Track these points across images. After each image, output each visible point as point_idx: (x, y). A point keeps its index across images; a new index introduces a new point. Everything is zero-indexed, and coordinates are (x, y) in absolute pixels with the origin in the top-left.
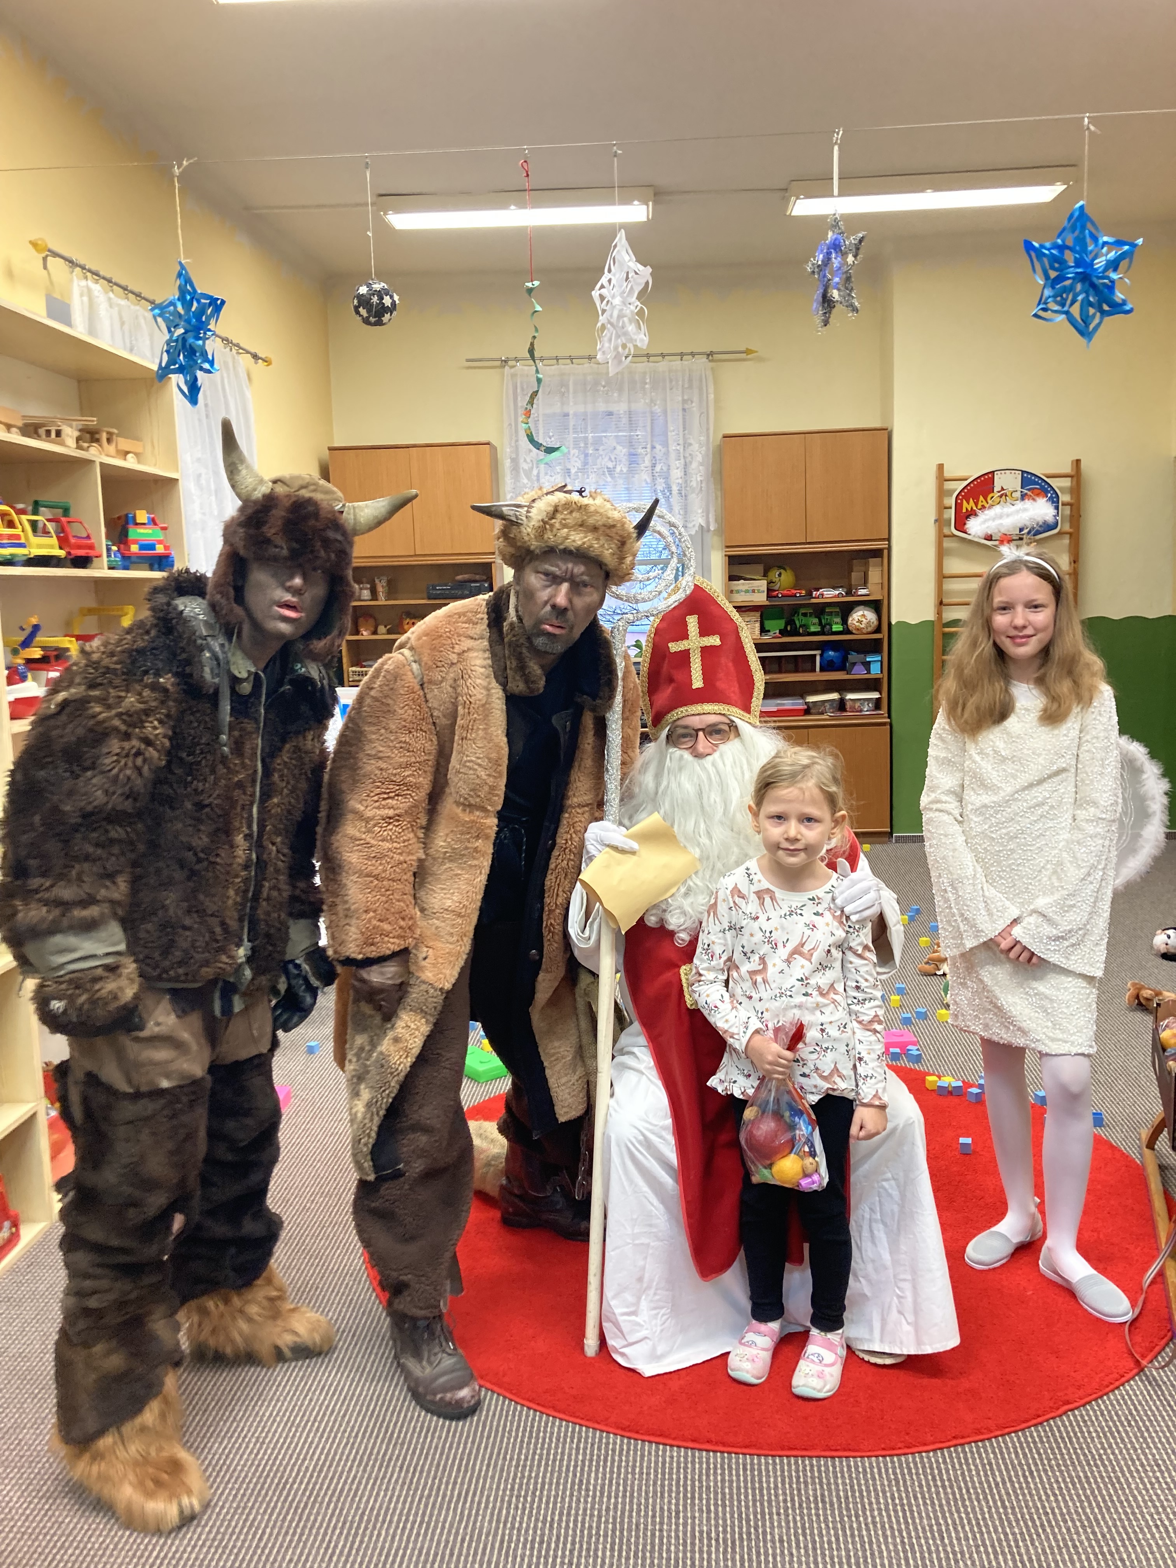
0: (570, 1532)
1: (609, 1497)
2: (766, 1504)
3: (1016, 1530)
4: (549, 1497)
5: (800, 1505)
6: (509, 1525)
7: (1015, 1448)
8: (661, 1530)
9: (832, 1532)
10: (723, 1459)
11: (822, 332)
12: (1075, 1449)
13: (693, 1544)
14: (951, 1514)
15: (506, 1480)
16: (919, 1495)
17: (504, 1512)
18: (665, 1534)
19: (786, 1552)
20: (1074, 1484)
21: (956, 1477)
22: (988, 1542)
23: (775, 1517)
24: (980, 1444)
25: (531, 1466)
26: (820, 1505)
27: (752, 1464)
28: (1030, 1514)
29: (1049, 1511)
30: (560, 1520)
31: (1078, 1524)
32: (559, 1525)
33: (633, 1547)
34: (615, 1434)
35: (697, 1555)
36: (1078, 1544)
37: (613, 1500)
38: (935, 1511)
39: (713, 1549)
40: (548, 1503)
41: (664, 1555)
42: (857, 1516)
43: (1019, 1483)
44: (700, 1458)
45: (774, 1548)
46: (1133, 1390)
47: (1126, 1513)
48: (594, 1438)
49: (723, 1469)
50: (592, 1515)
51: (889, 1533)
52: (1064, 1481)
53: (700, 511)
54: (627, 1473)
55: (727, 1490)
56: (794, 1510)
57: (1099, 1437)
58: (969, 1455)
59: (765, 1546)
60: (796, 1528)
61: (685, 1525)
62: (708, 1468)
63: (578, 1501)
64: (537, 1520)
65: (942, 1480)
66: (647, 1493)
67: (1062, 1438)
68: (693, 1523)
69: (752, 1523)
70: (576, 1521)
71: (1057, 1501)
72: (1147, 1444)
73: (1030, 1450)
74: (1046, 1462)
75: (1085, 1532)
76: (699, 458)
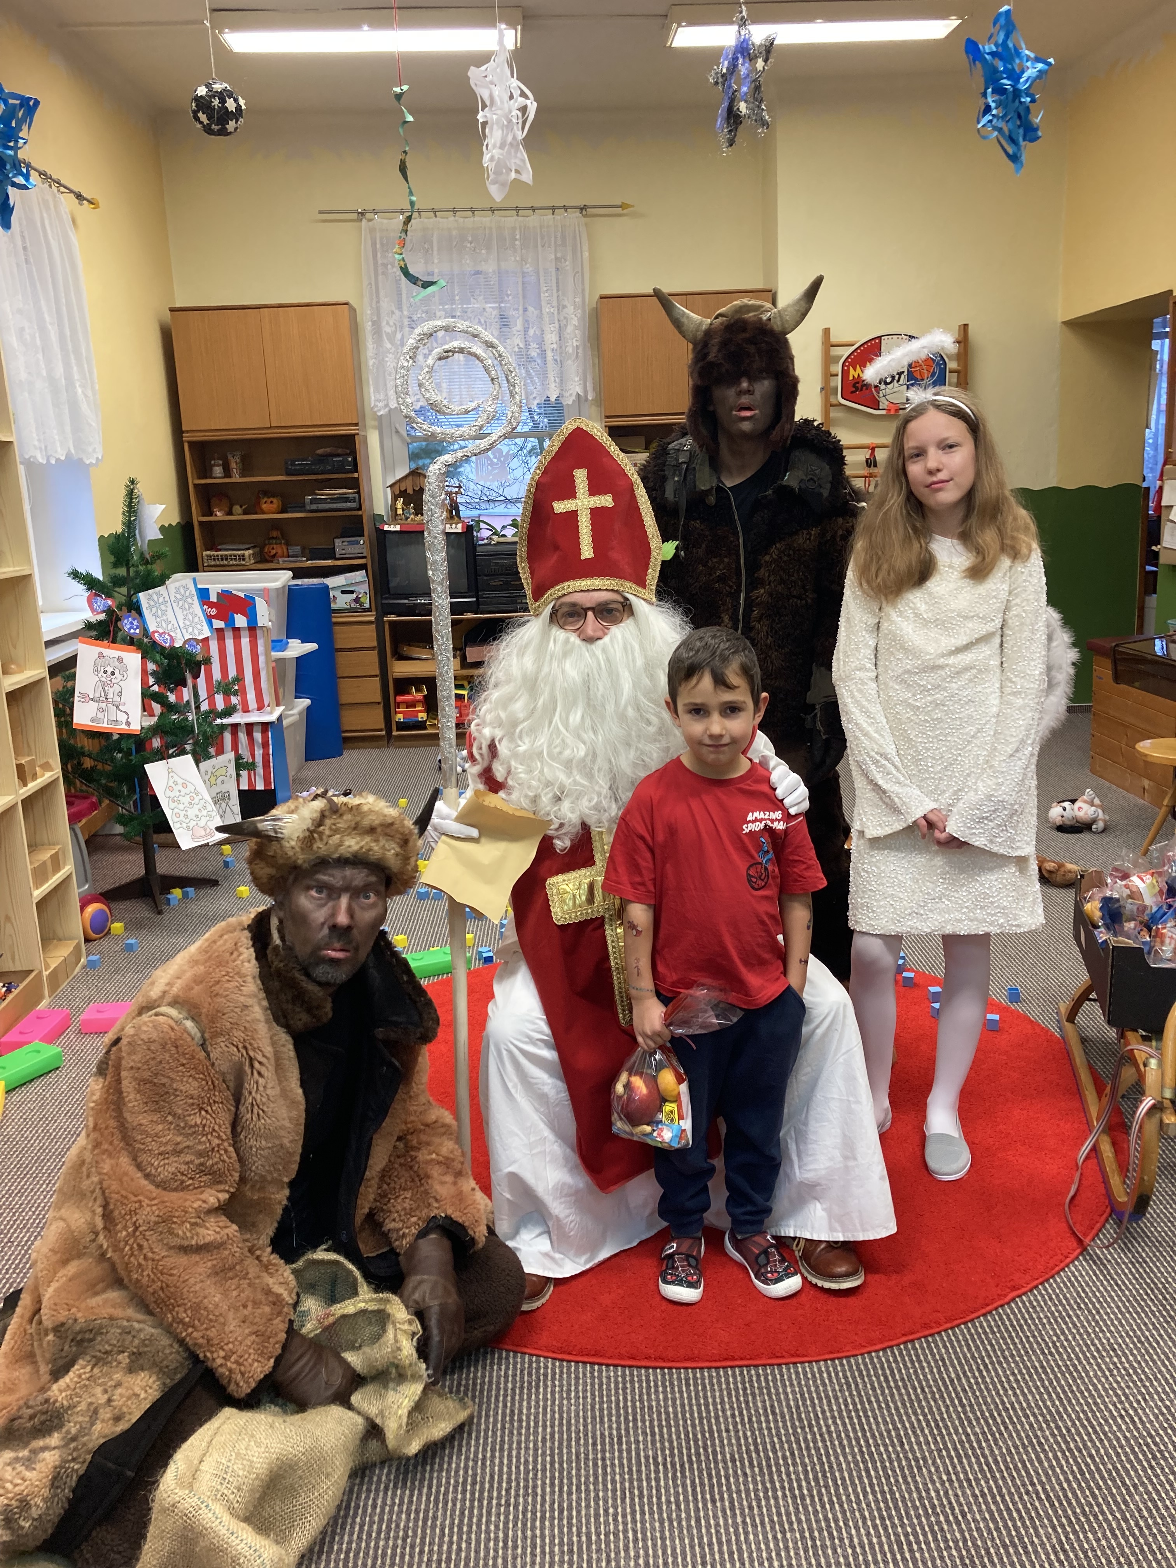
0: (505, 1469)
1: (544, 1427)
2: (713, 1421)
3: (978, 1430)
5: (750, 1420)
7: (966, 1341)
8: (603, 1459)
9: (786, 1446)
10: (663, 1375)
11: (725, 152)
12: (1027, 1337)
13: (639, 1471)
14: (909, 1417)
16: (873, 1399)
18: (608, 1463)
19: (739, 1472)
20: (1031, 1376)
21: (909, 1376)
22: (949, 1445)
23: (724, 1434)
24: (930, 1339)
26: (771, 1417)
27: (695, 1378)
28: (990, 1411)
29: (1008, 1406)
30: (493, 1457)
31: (1040, 1418)
33: (574, 1480)
34: (546, 1357)
35: (645, 1484)
36: (1043, 1441)
37: (548, 1430)
38: (891, 1415)
39: (661, 1475)
41: (609, 1486)
42: (811, 1426)
43: (975, 1377)
44: (639, 1376)
45: (726, 1469)
46: (1078, 1271)
47: (1088, 1404)
48: (523, 1363)
49: (664, 1387)
50: (527, 1448)
51: (845, 1442)
52: (1020, 1372)
53: (577, 379)
54: (561, 1398)
55: (671, 1409)
56: (743, 1425)
57: (1050, 1323)
58: (920, 1352)
59: (717, 1467)
60: (747, 1445)
61: (629, 1451)
62: (649, 1387)
63: (511, 1433)
65: (895, 1381)
66: (585, 1419)
67: (1012, 1325)
68: (638, 1448)
69: (700, 1443)
70: (510, 1456)
71: (1015, 1394)
72: (1100, 1328)
73: (982, 1342)
74: (999, 1353)
75: (1048, 1425)
76: (575, 321)
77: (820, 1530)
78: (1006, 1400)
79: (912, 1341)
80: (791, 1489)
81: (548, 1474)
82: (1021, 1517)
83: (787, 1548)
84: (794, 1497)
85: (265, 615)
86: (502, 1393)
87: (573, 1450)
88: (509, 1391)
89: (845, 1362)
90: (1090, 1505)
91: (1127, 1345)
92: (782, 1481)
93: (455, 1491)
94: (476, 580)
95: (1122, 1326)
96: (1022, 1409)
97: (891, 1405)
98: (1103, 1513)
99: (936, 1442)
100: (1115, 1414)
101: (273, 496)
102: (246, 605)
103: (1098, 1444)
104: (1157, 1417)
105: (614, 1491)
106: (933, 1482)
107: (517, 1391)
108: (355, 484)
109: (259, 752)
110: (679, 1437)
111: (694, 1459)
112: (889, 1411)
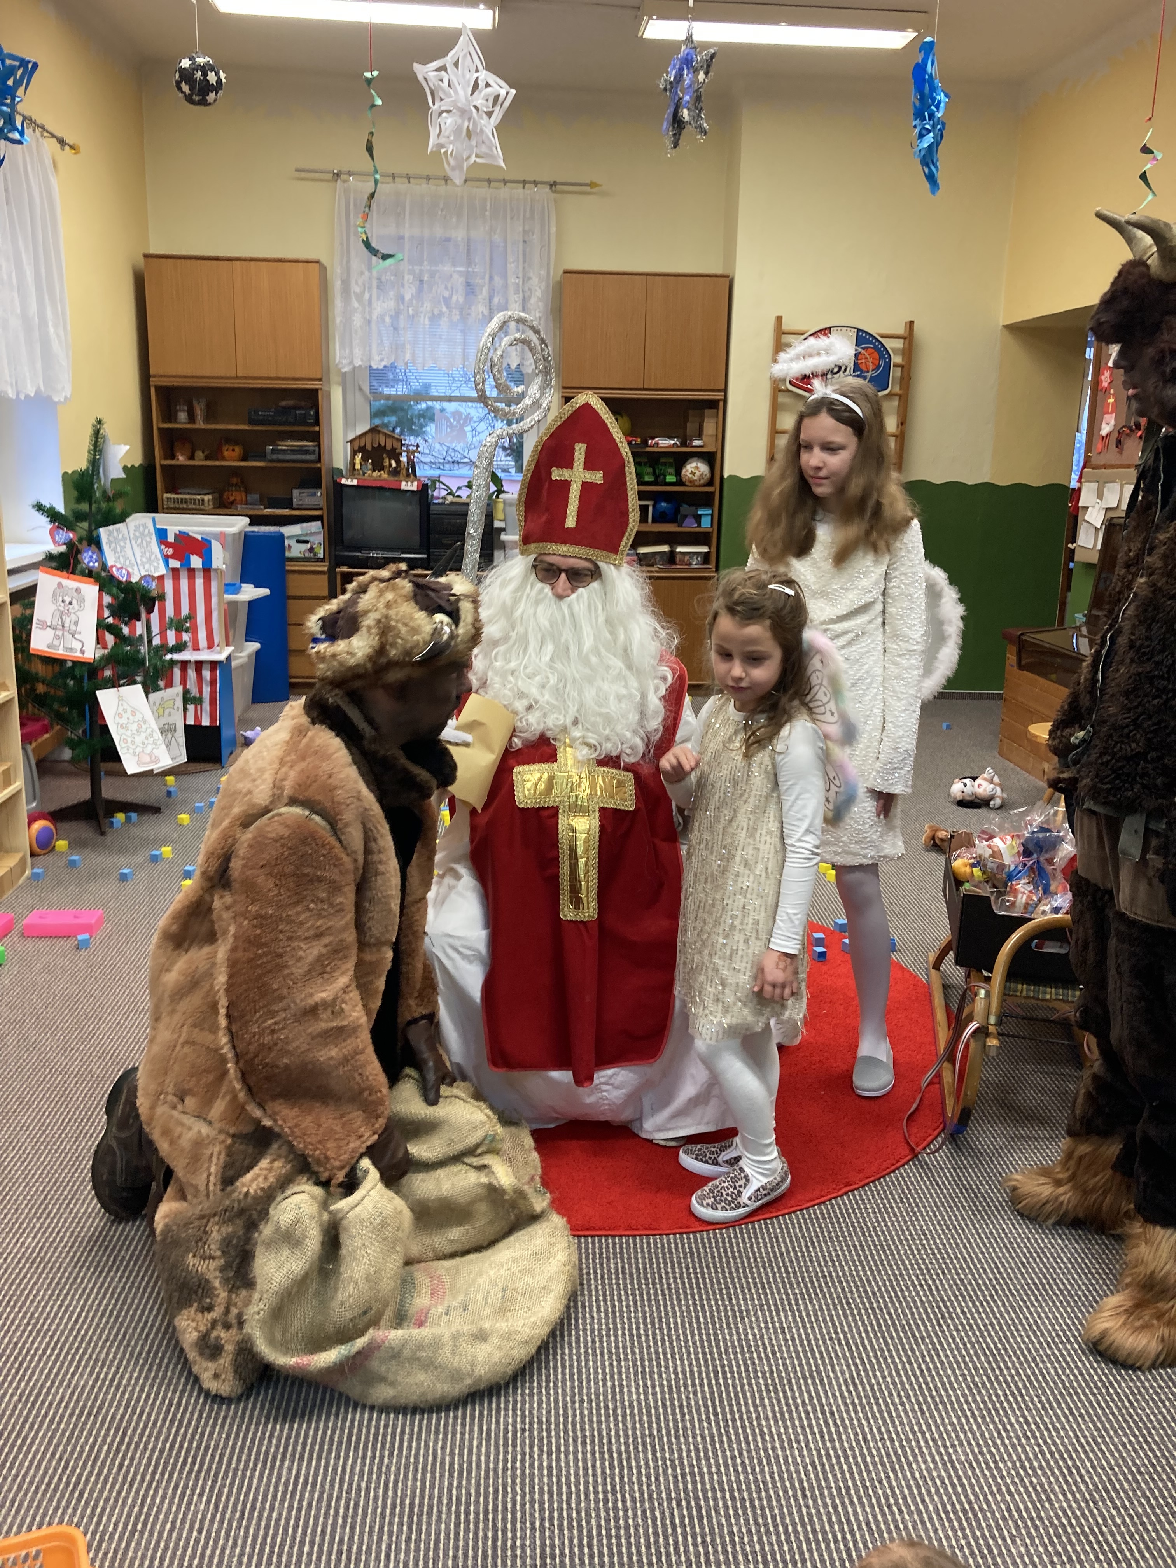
3: (797, 1292)
7: (799, 1224)
9: (631, 1298)
11: (670, 153)
12: (853, 1223)
14: (740, 1279)
16: (711, 1265)
20: (850, 1252)
21: (745, 1249)
22: (771, 1302)
26: (621, 1276)
28: (810, 1278)
29: (827, 1274)
31: (852, 1285)
36: (851, 1301)
38: (725, 1278)
42: (654, 1284)
43: (802, 1252)
46: (907, 1173)
47: (895, 1275)
51: (682, 1297)
52: (842, 1249)
56: (596, 1280)
65: (733, 1252)
67: (842, 1214)
71: (834, 1266)
72: (916, 1217)
73: (813, 1225)
74: (826, 1234)
75: (858, 1291)
76: (539, 293)
77: (650, 1360)
78: (825, 1270)
80: (630, 1329)
82: (822, 1357)
83: (620, 1373)
84: (632, 1335)
85: (220, 558)
90: (882, 1350)
91: (937, 1232)
92: (623, 1323)
94: (428, 538)
96: (838, 1276)
98: (892, 1357)
99: (760, 1298)
101: (236, 443)
102: (202, 547)
104: (951, 1287)
106: (752, 1328)
108: (316, 437)
109: (206, 690)
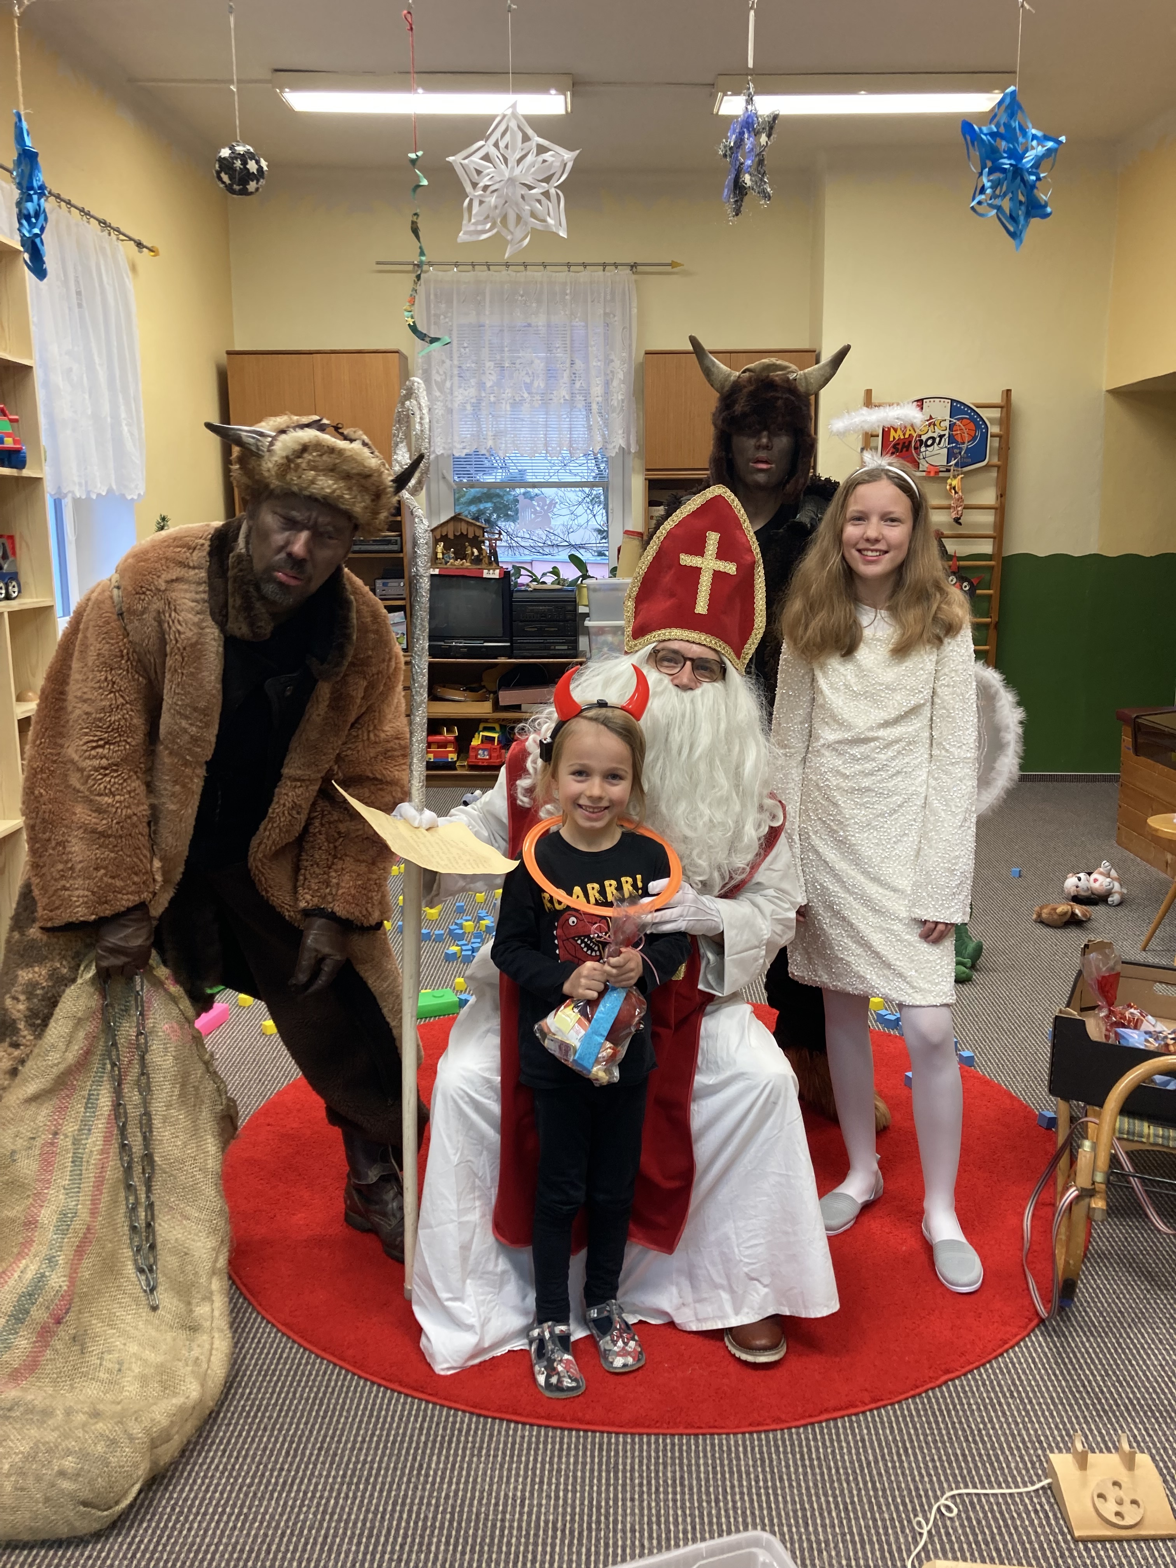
0: (403, 1524)
1: (450, 1483)
2: (620, 1488)
3: (886, 1516)
4: (383, 1484)
5: (657, 1490)
6: (336, 1517)
7: (890, 1423)
8: (503, 1520)
9: (689, 1520)
10: (578, 1438)
11: (732, 220)
12: (953, 1423)
13: (536, 1535)
14: (818, 1498)
15: (339, 1465)
16: (785, 1477)
17: (332, 1501)
18: (507, 1524)
19: (637, 1543)
20: (950, 1463)
21: (826, 1455)
22: (855, 1530)
23: (629, 1504)
24: (854, 1418)
25: (368, 1449)
26: (678, 1489)
27: (609, 1443)
28: (902, 1497)
29: (922, 1493)
30: (393, 1510)
32: (392, 1515)
33: (470, 1540)
34: (464, 1411)
35: (540, 1549)
36: (951, 1531)
37: (453, 1487)
38: (800, 1495)
39: (558, 1541)
40: (381, 1491)
41: (504, 1549)
42: (717, 1501)
43: (893, 1461)
44: (554, 1437)
45: (624, 1539)
46: (1017, 1357)
48: (440, 1416)
50: (429, 1504)
51: (749, 1520)
52: (940, 1459)
53: (620, 432)
54: (472, 1455)
55: (579, 1474)
56: (649, 1495)
57: (979, 1409)
58: (841, 1431)
59: (615, 1536)
60: (650, 1516)
61: (530, 1514)
62: (561, 1449)
63: (416, 1488)
64: (368, 1511)
65: (811, 1459)
66: (492, 1478)
67: (940, 1410)
68: (539, 1512)
69: (603, 1511)
70: (410, 1511)
71: (931, 1481)
73: (906, 1425)
74: (922, 1438)
76: (621, 375)
78: (920, 1486)
79: (835, 1419)
81: (445, 1532)
86: (414, 1445)
87: (474, 1510)
88: (421, 1445)
89: (763, 1436)
91: (1054, 1438)
93: (350, 1543)
94: (511, 626)
95: (1053, 1417)
97: (803, 1484)
99: (841, 1525)
100: (1030, 1508)
103: (1007, 1538)
105: (508, 1553)
107: (430, 1445)
108: (398, 527)
110: (582, 1504)
111: (594, 1526)
112: (799, 1490)
